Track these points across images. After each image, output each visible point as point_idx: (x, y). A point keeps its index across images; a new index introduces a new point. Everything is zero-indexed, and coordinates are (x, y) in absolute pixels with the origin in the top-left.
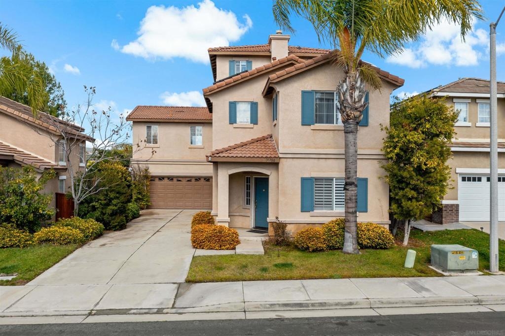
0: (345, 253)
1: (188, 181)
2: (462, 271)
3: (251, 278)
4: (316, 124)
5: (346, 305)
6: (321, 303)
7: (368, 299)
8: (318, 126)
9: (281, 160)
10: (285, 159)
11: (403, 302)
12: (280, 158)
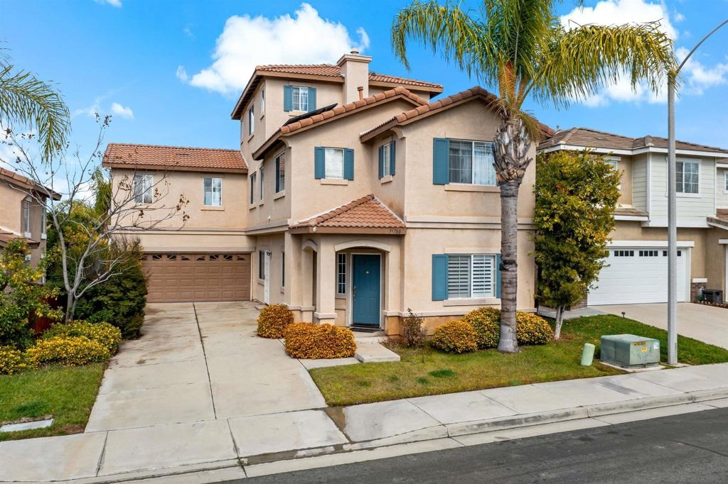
0: (503, 352)
1: (200, 259)
2: (644, 366)
3: (417, 393)
4: (450, 184)
5: (562, 416)
6: (535, 417)
7: (581, 406)
8: (453, 186)
9: (409, 231)
10: (413, 230)
11: (621, 407)
12: (407, 228)
